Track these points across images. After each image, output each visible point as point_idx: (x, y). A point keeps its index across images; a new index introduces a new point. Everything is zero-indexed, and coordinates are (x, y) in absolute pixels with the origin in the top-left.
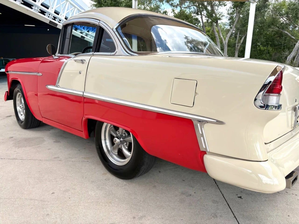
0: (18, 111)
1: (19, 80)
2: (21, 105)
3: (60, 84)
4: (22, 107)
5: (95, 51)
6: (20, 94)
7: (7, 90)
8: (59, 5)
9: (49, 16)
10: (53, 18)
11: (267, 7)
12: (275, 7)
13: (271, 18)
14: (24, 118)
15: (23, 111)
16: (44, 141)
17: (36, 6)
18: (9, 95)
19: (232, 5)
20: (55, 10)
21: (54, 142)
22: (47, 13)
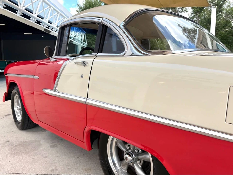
0: (15, 112)
1: (16, 82)
2: (18, 107)
3: (58, 88)
4: (19, 108)
5: (98, 53)
6: (17, 96)
7: (6, 91)
8: (52, 16)
9: (44, 25)
10: (47, 27)
11: (221, 12)
12: (228, 11)
13: (225, 21)
14: (21, 119)
15: (21, 112)
16: (40, 145)
17: (33, 17)
18: (7, 96)
19: (193, 11)
20: (49, 21)
21: (51, 146)
22: (42, 23)
